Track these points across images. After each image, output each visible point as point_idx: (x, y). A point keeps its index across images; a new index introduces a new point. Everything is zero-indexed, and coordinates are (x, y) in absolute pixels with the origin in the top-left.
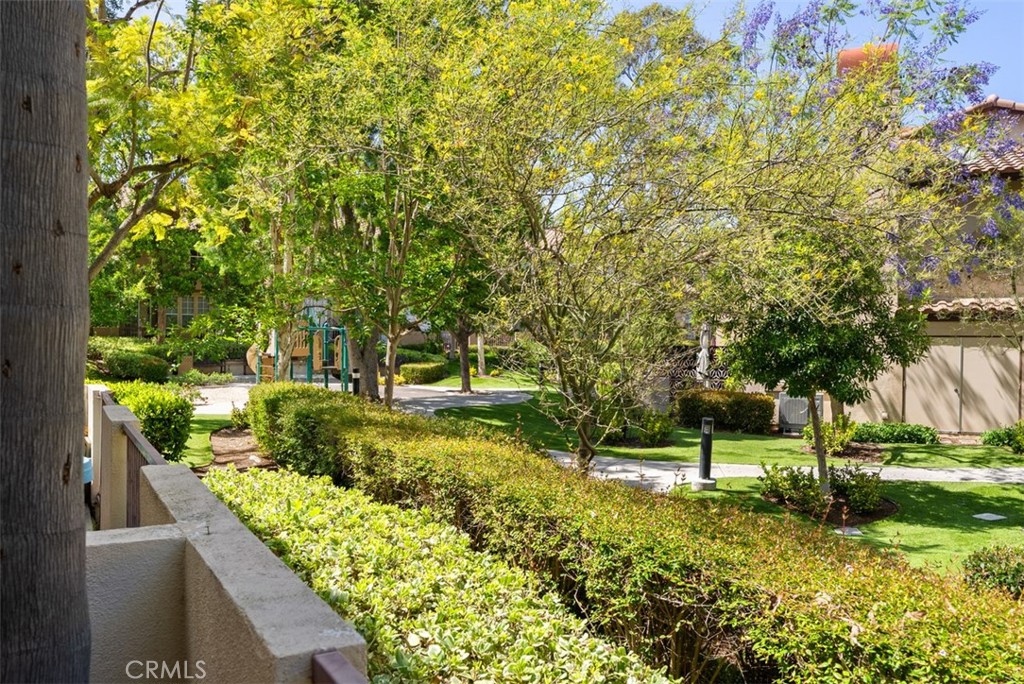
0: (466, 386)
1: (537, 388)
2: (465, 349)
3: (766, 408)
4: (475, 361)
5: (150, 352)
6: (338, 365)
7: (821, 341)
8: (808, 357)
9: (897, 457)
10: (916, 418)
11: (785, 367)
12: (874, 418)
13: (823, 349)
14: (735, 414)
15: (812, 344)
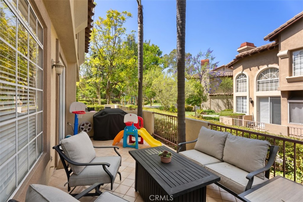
0: (151, 105)
1: (161, 106)
2: (151, 100)
3: (192, 108)
4: (152, 102)
5: (105, 101)
6: (133, 102)
7: (195, 99)
8: (193, 101)
9: (208, 114)
10: (212, 109)
11: (191, 102)
12: (207, 109)
13: (195, 100)
14: (188, 109)
15: (194, 100)
